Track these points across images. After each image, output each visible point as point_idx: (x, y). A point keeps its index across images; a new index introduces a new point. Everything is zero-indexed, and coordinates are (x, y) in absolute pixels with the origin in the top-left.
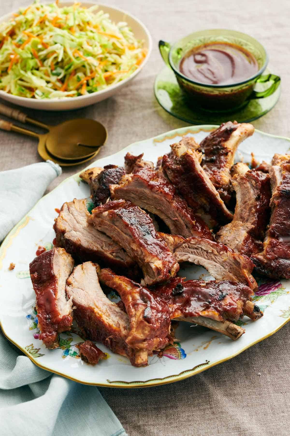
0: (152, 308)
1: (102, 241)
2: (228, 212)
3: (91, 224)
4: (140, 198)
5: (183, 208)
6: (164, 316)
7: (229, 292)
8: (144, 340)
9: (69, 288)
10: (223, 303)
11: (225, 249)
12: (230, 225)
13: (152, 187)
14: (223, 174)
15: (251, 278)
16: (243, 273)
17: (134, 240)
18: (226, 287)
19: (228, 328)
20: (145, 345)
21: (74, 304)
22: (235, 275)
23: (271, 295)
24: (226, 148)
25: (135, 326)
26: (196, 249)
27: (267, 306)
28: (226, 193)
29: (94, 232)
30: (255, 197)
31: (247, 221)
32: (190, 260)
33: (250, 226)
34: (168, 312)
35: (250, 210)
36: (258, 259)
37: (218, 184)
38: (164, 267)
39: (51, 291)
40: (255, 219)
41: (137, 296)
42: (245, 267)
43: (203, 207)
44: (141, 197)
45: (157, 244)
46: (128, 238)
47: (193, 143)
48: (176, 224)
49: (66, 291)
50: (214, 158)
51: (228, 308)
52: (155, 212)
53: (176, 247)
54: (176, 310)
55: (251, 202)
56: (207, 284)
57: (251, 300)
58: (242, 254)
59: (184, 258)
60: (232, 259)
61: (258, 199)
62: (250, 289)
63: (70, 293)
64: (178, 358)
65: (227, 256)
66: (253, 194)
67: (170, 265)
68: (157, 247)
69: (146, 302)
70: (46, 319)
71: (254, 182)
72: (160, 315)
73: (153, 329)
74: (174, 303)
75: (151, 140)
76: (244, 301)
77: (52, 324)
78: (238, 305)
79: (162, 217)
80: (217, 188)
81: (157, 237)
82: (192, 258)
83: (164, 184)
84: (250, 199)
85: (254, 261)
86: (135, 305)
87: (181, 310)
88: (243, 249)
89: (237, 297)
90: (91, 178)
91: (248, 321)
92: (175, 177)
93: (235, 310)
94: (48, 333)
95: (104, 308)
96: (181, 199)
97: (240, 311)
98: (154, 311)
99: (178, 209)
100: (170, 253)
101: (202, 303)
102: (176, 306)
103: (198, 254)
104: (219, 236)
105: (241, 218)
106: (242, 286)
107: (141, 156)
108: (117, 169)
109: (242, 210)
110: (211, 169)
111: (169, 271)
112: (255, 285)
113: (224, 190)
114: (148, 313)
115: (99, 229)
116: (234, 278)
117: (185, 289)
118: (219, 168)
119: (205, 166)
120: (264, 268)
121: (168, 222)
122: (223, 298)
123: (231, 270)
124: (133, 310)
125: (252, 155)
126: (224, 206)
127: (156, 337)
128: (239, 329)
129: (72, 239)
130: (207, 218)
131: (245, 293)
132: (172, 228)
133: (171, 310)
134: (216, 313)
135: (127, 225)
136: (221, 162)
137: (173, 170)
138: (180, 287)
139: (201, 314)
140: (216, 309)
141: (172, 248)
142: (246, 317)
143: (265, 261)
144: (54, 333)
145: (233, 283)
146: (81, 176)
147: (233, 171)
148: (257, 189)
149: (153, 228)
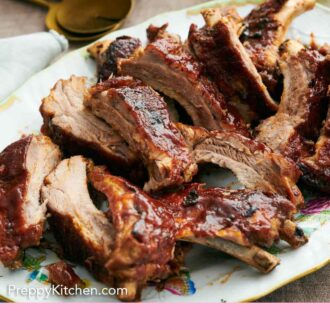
0: (147, 221)
1: (100, 130)
2: (272, 102)
3: (88, 108)
4: (154, 77)
5: (210, 92)
6: (164, 234)
7: (260, 207)
8: (132, 266)
9: (45, 189)
10: (250, 221)
11: (261, 148)
12: (272, 118)
13: (170, 62)
14: (268, 52)
15: (294, 189)
16: (284, 182)
17: (138, 129)
18: (258, 199)
19: (256, 257)
20: (132, 272)
21: (49, 209)
22: (272, 183)
23: (322, 215)
24: (276, 21)
25: (120, 244)
26: (223, 146)
27: (315, 229)
28: (270, 77)
29: (91, 119)
30: (308, 82)
31: (296, 113)
32: (213, 161)
33: (299, 119)
34: (172, 228)
35: (301, 98)
36: (306, 164)
37: (261, 66)
38: (175, 167)
39: (19, 190)
40: (306, 110)
41: (130, 204)
42: (287, 174)
43: (238, 93)
44: (156, 75)
45: (169, 137)
46: (131, 126)
47: (234, 14)
48: (200, 112)
49: (41, 192)
50: (260, 33)
51: (257, 228)
52: (173, 95)
53: (197, 143)
54: (185, 227)
55: (302, 89)
56: (232, 194)
57: (292, 219)
58: (285, 156)
59: (206, 158)
60: (269, 162)
61: (311, 85)
62: (291, 204)
63: (46, 194)
64: (183, 293)
65: (262, 157)
66: (305, 78)
67: (185, 165)
68: (169, 141)
69: (140, 213)
70: (7, 227)
71: (308, 63)
72: (158, 231)
73: (145, 251)
74: (184, 216)
75: (184, 11)
76: (282, 221)
77: (15, 235)
78: (272, 225)
79: (183, 103)
80: (259, 70)
81: (170, 128)
82: (216, 158)
83: (187, 60)
84: (301, 85)
85: (301, 167)
86: (125, 215)
87: (192, 227)
88: (286, 150)
89: (272, 214)
90: (98, 52)
91: (286, 247)
92: (204, 52)
93: (267, 231)
94: (7, 248)
95: (86, 218)
96: (209, 82)
97: (274, 233)
98: (150, 226)
99: (204, 93)
100: (187, 150)
101: (221, 219)
102: (185, 221)
103: (226, 154)
104: (258, 132)
105: (288, 109)
106: (280, 199)
107: (165, 26)
108: (131, 41)
109: (289, 100)
110: (253, 46)
111: (182, 174)
112: (300, 199)
113: (269, 73)
114: (141, 227)
115: (97, 113)
116: (271, 187)
117: (200, 198)
118: (264, 45)
119: (246, 43)
120: (314, 177)
121: (191, 111)
122: (252, 213)
123: (268, 176)
124: (121, 222)
125: (312, 35)
126: (267, 94)
127: (152, 262)
128: (271, 258)
129: (61, 125)
130: (244, 108)
131: (283, 209)
132: (195, 118)
133: (177, 225)
134: (240, 233)
135: (130, 109)
136: (267, 38)
137: (201, 43)
138: (194, 196)
139: (217, 234)
140: (240, 228)
141: (191, 143)
142: (284, 243)
143: (317, 168)
144: (16, 248)
145: (268, 194)
146: (89, 51)
147: (282, 50)
148: (312, 72)
149: (167, 116)
